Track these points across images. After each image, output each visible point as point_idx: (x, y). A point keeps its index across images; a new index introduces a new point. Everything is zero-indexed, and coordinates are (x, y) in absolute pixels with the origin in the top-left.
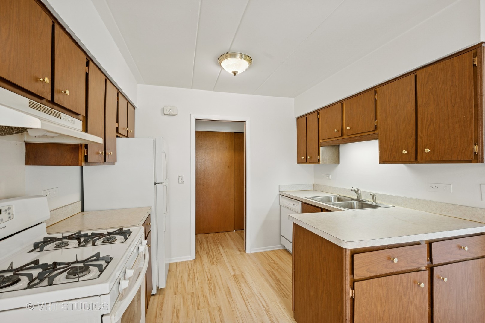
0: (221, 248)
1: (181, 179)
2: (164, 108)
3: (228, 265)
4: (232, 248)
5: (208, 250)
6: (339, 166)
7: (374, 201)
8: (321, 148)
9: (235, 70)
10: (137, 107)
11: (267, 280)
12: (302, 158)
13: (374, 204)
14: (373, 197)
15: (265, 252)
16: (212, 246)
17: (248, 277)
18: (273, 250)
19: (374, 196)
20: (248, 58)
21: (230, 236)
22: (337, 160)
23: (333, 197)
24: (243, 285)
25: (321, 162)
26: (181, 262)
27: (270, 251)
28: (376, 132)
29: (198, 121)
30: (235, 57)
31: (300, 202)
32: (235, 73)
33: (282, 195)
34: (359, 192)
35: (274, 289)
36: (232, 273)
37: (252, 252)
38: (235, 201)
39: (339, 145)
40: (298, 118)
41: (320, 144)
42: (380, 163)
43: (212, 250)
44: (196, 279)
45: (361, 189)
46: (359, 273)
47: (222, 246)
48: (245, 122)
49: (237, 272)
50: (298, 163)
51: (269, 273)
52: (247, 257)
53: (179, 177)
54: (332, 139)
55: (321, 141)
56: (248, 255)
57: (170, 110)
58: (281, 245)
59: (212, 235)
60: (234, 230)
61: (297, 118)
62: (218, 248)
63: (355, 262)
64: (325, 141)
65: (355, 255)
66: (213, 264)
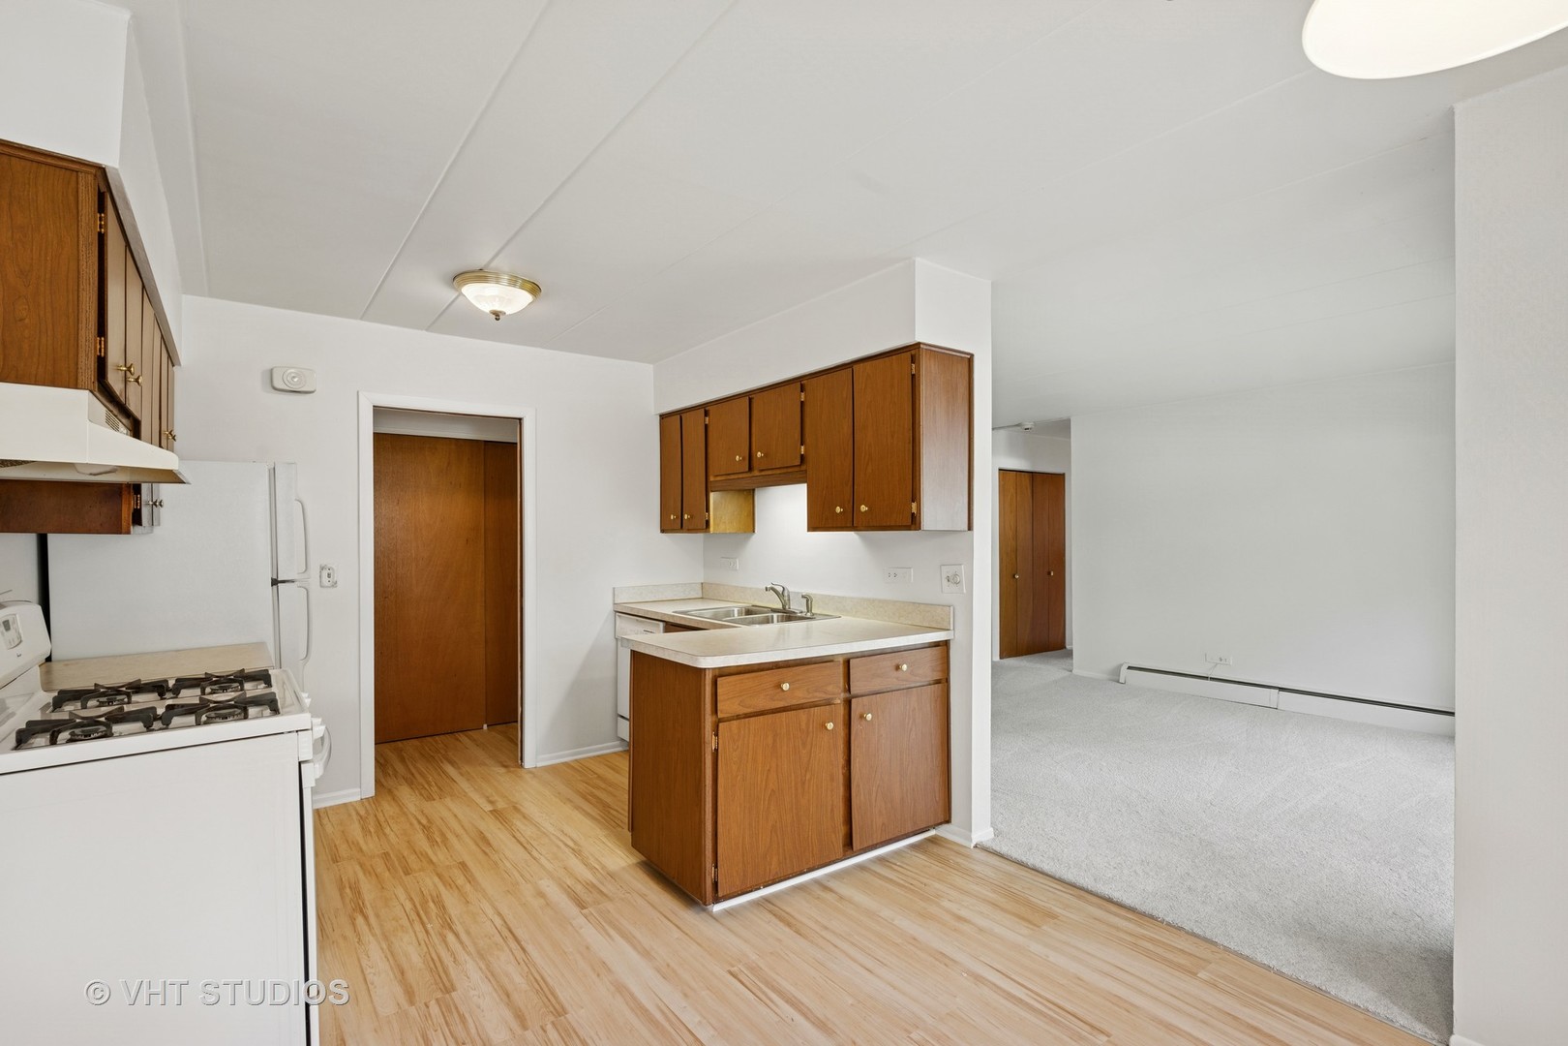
0: (450, 770)
1: (329, 576)
2: (271, 371)
3: (476, 797)
4: (485, 764)
5: (409, 776)
6: (755, 536)
7: (809, 609)
8: (712, 496)
9: (497, 308)
10: (182, 364)
11: (578, 808)
12: (672, 517)
13: (809, 615)
14: (807, 601)
15: (576, 760)
16: (419, 765)
17: (530, 808)
18: (598, 756)
19: (808, 599)
20: (529, 286)
21: (474, 740)
22: (749, 525)
23: (736, 610)
24: (519, 824)
25: (712, 529)
26: (331, 807)
27: (590, 758)
28: (803, 468)
29: (379, 412)
30: (497, 282)
31: (661, 624)
32: (497, 315)
33: (621, 612)
34: (786, 594)
35: (596, 819)
36: (489, 808)
37: (539, 765)
38: (486, 642)
39: (754, 490)
40: (663, 417)
41: (709, 485)
42: (809, 530)
43: (421, 773)
44: (388, 830)
45: (791, 588)
46: (726, 707)
47: (452, 763)
48: (520, 419)
49: (501, 805)
50: (663, 531)
51: (584, 798)
52: (527, 777)
53: (322, 568)
54: (733, 477)
55: (712, 479)
56: (530, 771)
57: (294, 377)
58: (618, 742)
59: (415, 742)
60: (485, 726)
61: (661, 416)
62: (440, 768)
63: (719, 691)
64: (719, 478)
65: (719, 679)
66: (430, 798)
